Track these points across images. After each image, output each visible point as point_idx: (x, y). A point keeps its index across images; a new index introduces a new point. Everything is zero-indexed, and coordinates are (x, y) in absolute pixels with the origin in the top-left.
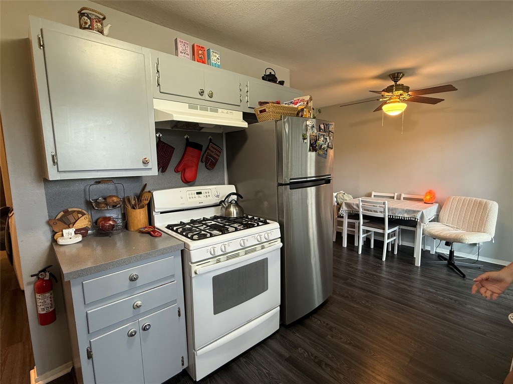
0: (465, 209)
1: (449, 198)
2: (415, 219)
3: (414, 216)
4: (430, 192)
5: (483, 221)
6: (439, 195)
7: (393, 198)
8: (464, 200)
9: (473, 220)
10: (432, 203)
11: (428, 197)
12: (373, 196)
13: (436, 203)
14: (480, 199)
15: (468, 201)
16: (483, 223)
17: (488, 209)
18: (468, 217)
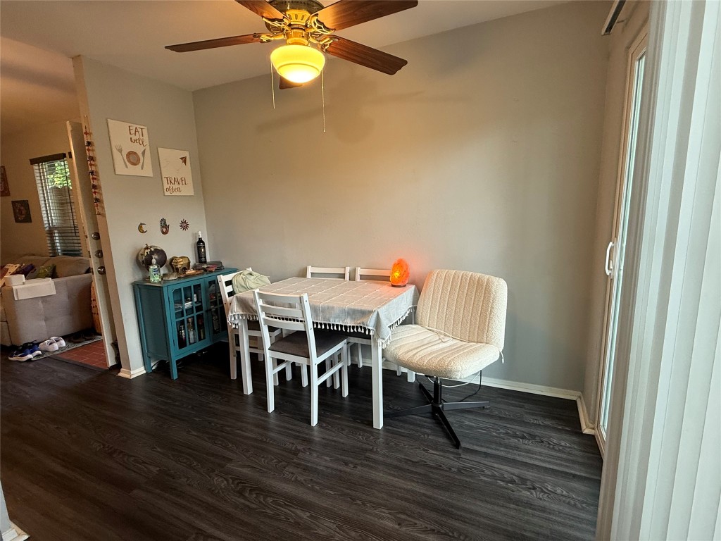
0: (456, 294)
1: (431, 273)
2: (365, 329)
3: (363, 323)
4: (400, 264)
5: (485, 319)
6: (415, 268)
7: (343, 276)
8: (454, 277)
9: (469, 317)
10: (405, 286)
11: (397, 274)
12: (309, 276)
13: (412, 284)
14: (479, 275)
15: (460, 280)
16: (485, 325)
17: (492, 296)
18: (462, 312)
